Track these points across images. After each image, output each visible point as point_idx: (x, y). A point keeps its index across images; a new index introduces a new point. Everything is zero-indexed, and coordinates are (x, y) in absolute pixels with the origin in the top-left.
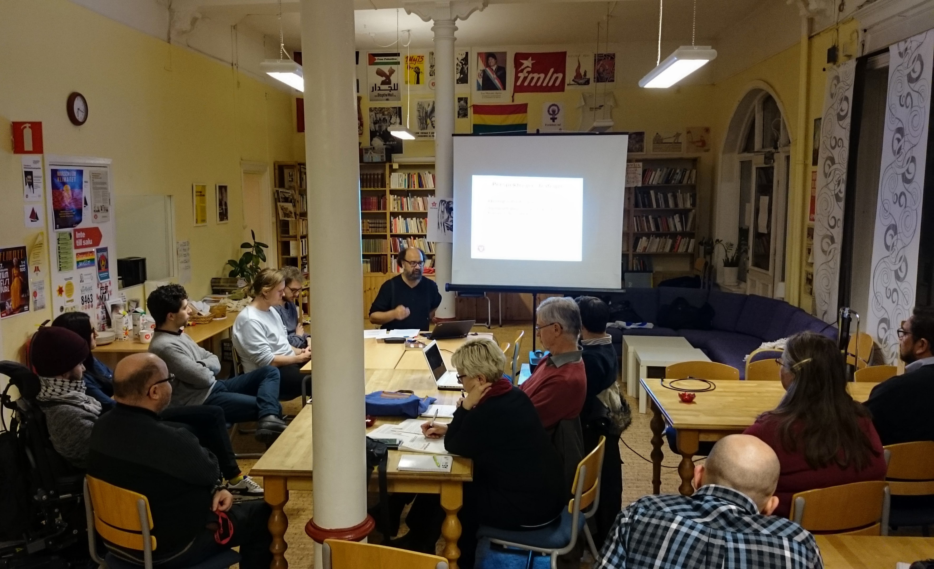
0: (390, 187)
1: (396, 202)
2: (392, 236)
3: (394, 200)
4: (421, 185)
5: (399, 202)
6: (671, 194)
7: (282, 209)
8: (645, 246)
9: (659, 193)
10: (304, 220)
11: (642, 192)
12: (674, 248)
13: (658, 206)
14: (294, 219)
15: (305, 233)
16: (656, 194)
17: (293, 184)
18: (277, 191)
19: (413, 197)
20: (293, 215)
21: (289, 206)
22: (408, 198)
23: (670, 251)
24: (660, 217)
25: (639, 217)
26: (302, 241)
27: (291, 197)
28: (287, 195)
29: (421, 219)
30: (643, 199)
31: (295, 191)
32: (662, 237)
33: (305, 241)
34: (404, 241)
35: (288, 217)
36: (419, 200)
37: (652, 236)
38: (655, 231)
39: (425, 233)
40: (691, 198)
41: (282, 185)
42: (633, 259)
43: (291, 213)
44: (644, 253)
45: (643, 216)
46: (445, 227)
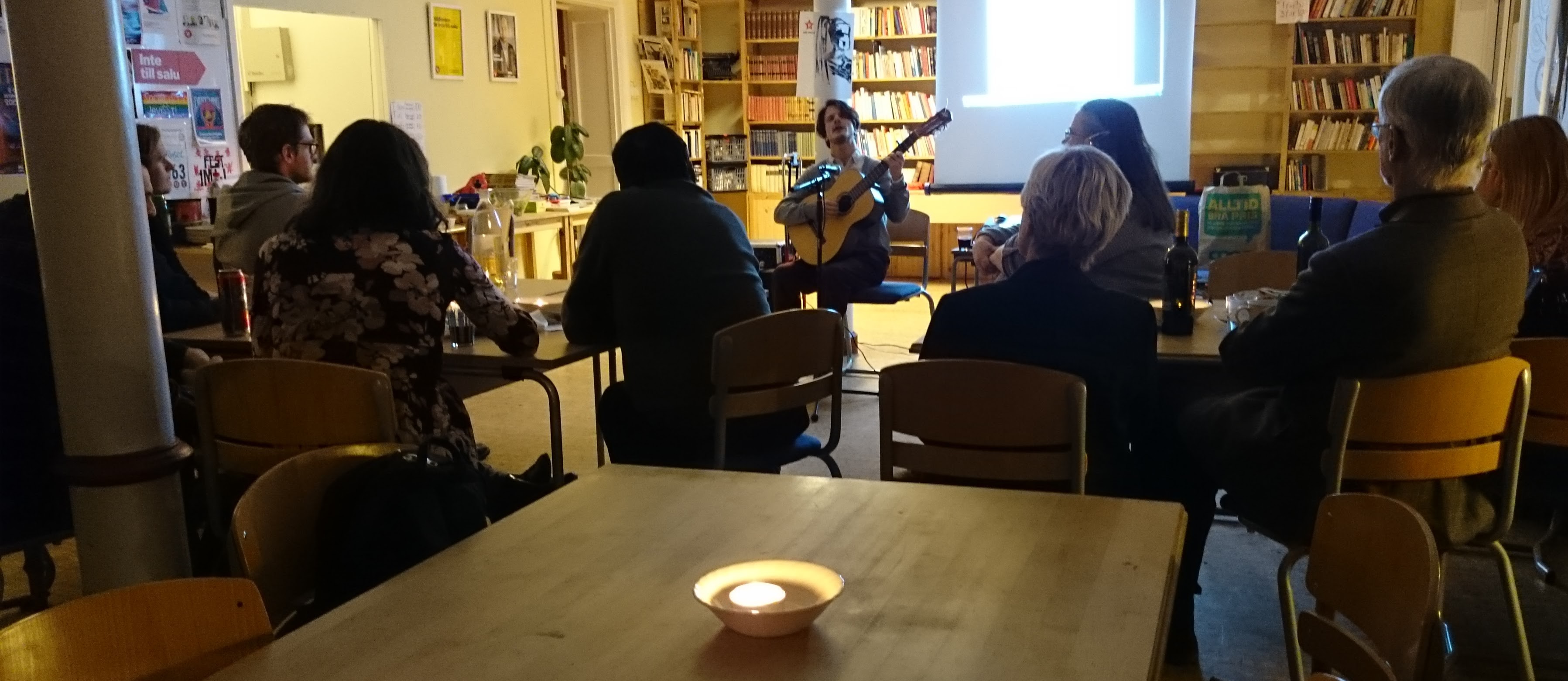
4: (898, 29)
6: (1369, 36)
7: (649, 73)
8: (1313, 138)
9: (1343, 35)
10: (692, 95)
11: (1309, 34)
12: (1369, 142)
13: (1340, 58)
14: (671, 91)
15: (695, 119)
16: (1337, 36)
17: (668, 28)
18: (640, 41)
19: (885, 52)
20: (668, 84)
21: (659, 65)
22: (877, 54)
23: (1361, 147)
24: (1343, 81)
25: (1303, 82)
26: (688, 133)
27: (664, 52)
28: (656, 48)
29: (899, 94)
30: (1311, 47)
31: (670, 40)
32: (1345, 121)
33: (696, 133)
34: (868, 135)
35: (660, 88)
36: (896, 57)
37: (1326, 119)
38: (1333, 108)
39: (905, 120)
40: (1405, 45)
41: (652, 31)
42: (1288, 163)
43: (665, 80)
44: (1311, 152)
45: (1309, 81)
46: (828, 67)
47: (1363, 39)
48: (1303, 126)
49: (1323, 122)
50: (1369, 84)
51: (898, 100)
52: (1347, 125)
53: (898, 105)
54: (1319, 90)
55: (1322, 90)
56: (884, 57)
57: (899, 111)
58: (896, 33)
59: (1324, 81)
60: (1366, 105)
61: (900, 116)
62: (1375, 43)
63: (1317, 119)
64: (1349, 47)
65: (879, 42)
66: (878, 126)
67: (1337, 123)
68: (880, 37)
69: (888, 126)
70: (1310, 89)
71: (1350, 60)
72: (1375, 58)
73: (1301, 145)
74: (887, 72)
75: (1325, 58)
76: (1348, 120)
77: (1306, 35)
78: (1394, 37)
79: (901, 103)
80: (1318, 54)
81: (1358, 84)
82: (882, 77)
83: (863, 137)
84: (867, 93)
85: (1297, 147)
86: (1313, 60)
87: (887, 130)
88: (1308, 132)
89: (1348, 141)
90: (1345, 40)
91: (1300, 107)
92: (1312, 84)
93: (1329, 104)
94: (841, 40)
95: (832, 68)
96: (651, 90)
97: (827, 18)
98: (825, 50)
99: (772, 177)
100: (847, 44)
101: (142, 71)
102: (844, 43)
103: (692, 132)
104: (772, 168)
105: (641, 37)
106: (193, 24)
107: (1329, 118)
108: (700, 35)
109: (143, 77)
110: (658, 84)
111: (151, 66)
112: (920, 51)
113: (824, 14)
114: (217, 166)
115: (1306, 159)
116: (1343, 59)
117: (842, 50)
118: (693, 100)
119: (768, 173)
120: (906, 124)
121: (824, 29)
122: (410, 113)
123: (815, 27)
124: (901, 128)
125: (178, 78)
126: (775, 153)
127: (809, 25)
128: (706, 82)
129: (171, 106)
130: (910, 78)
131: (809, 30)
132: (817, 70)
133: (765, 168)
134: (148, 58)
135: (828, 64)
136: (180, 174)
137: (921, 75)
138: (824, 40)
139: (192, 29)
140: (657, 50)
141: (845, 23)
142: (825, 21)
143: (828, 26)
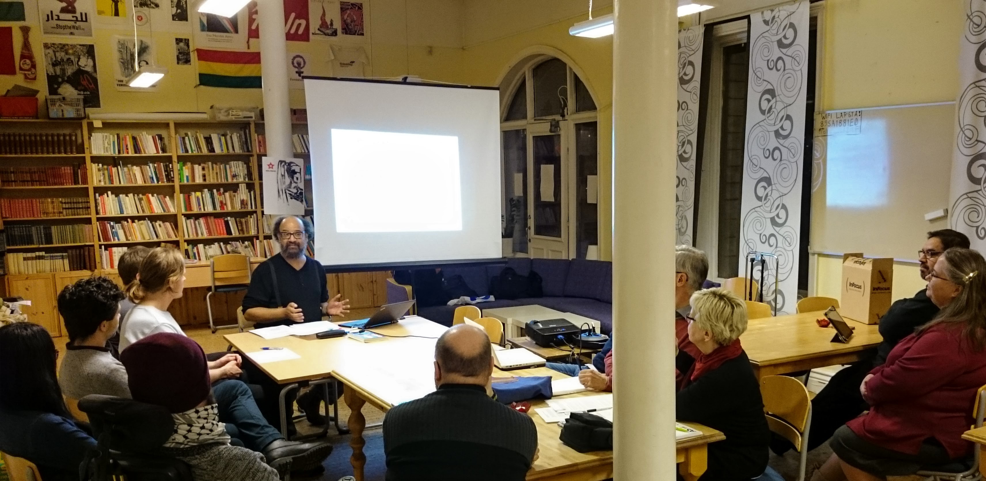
0: (91, 153)
1: (101, 172)
2: (98, 219)
3: (99, 170)
4: (137, 149)
5: (106, 172)
19: (126, 166)
22: (119, 167)
29: (141, 195)
36: (136, 169)
39: (148, 213)
46: (288, 195)
51: (140, 200)
53: (140, 203)
56: (126, 169)
57: (142, 207)
58: (136, 152)
61: (143, 211)
65: (121, 159)
68: (121, 155)
69: (134, 219)
74: (129, 180)
79: (143, 202)
82: (125, 184)
84: (114, 196)
87: (133, 222)
94: (296, 176)
95: (290, 194)
97: (285, 162)
98: (284, 183)
99: (30, 262)
100: (299, 179)
102: (297, 179)
104: (29, 255)
112: (156, 165)
113: (282, 159)
117: (296, 183)
120: (148, 217)
126: (32, 243)
127: (271, 166)
130: (149, 184)
131: (271, 169)
132: (279, 196)
133: (21, 255)
135: (287, 192)
137: (158, 182)
138: (283, 176)
141: (297, 165)
142: (283, 164)
143: (286, 167)
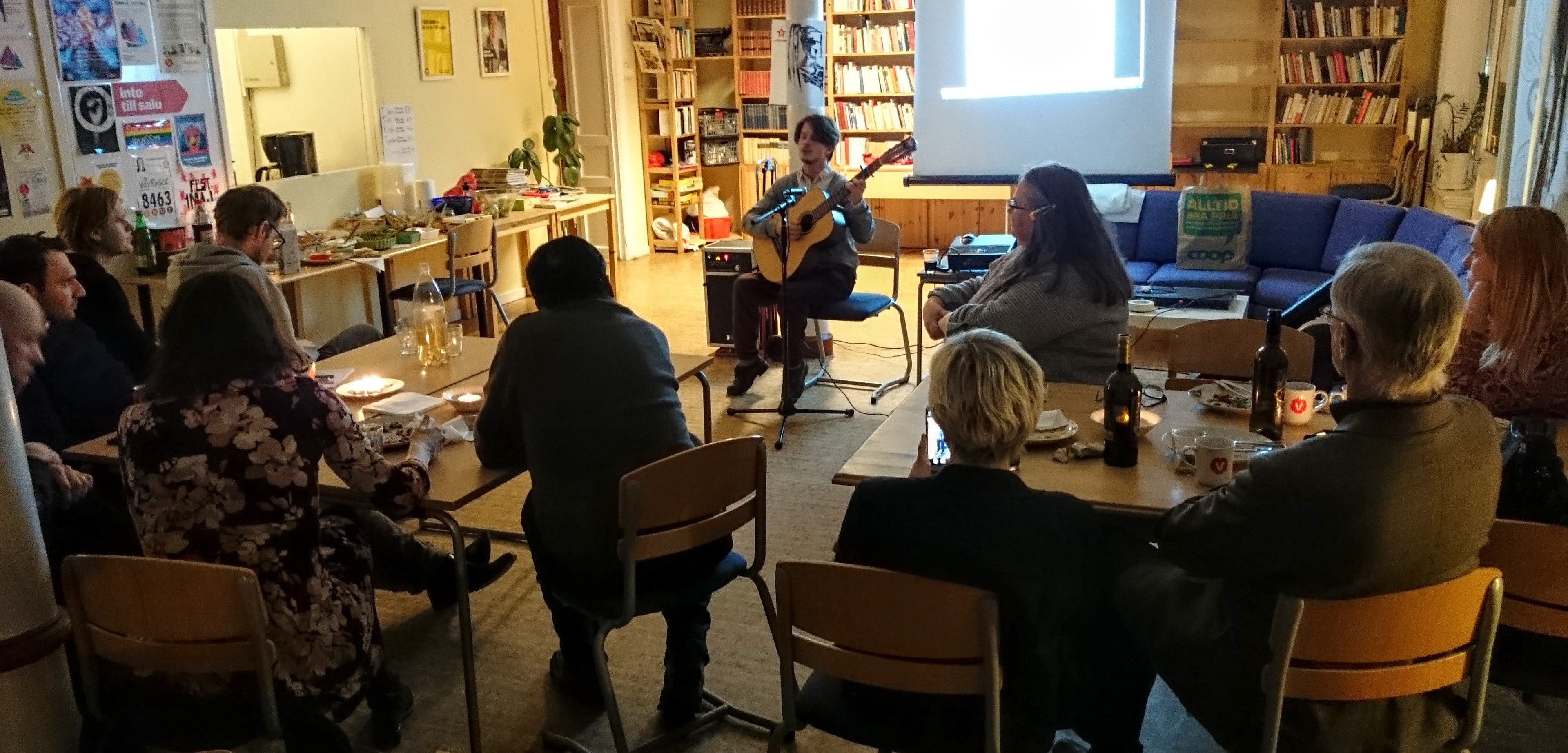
4: (885, 3)
6: (1359, 8)
7: (642, 54)
8: (1300, 111)
9: (1332, 8)
10: (685, 73)
11: (1298, 7)
12: (1357, 116)
13: (1329, 33)
14: (663, 71)
15: (687, 96)
16: (1326, 9)
17: (660, 9)
18: (633, 22)
19: (872, 27)
20: (660, 64)
21: (652, 47)
22: (864, 29)
23: (1349, 121)
24: (1332, 55)
25: (1291, 55)
26: (680, 110)
27: (656, 33)
28: (649, 29)
29: (886, 68)
30: (1300, 20)
31: (662, 21)
32: (1333, 95)
33: (689, 110)
34: (856, 109)
35: (653, 68)
36: (883, 31)
37: (1313, 93)
38: (1321, 82)
39: (892, 93)
40: (1397, 17)
41: (645, 12)
42: (1275, 137)
43: (657, 60)
44: (1297, 125)
45: (1298, 54)
46: (801, 76)
47: (1353, 11)
48: (1290, 99)
49: (1311, 96)
50: (1358, 58)
51: (885, 74)
52: (1335, 99)
53: (885, 78)
54: (1307, 64)
55: (1310, 64)
56: (872, 32)
57: (886, 84)
58: (884, 8)
59: (1312, 55)
60: (1355, 79)
61: (888, 89)
62: (1365, 16)
63: (1305, 92)
64: (1338, 20)
65: (867, 17)
66: (866, 99)
67: (1325, 96)
68: (867, 12)
69: (876, 100)
70: (1298, 62)
71: (1340, 34)
72: (1366, 31)
73: (1289, 118)
74: (875, 46)
75: (1313, 32)
76: (1336, 94)
77: (1294, 8)
78: (1385, 9)
79: (889, 77)
80: (1306, 28)
81: (1347, 57)
82: (870, 52)
83: (851, 111)
84: (855, 68)
85: (1284, 122)
86: (1301, 34)
87: (875, 104)
88: (1295, 106)
89: (1336, 114)
90: (1335, 12)
91: (1287, 80)
92: (1300, 58)
93: (1317, 78)
94: (814, 47)
95: (805, 76)
96: (644, 70)
97: (799, 26)
98: (797, 58)
99: (764, 150)
100: (819, 52)
101: (123, 104)
102: (816, 51)
103: (685, 109)
104: (764, 141)
105: (633, 19)
106: (174, 53)
107: (1317, 92)
108: (692, 13)
109: (125, 110)
110: (651, 64)
111: (132, 99)
112: (907, 25)
113: (796, 22)
114: (204, 188)
115: (1294, 132)
116: (1332, 32)
117: (814, 58)
118: (686, 77)
119: (760, 146)
120: (893, 97)
121: (796, 37)
122: (400, 116)
123: (787, 35)
124: (889, 101)
125: (160, 107)
126: (767, 127)
127: (781, 32)
128: (699, 58)
129: (154, 135)
130: (897, 52)
131: (781, 38)
132: (790, 77)
133: (757, 141)
134: (128, 91)
135: (801, 71)
136: (166, 200)
137: (908, 49)
138: (796, 47)
139: (172, 58)
140: (649, 31)
141: (816, 31)
142: (797, 29)
143: (800, 34)
